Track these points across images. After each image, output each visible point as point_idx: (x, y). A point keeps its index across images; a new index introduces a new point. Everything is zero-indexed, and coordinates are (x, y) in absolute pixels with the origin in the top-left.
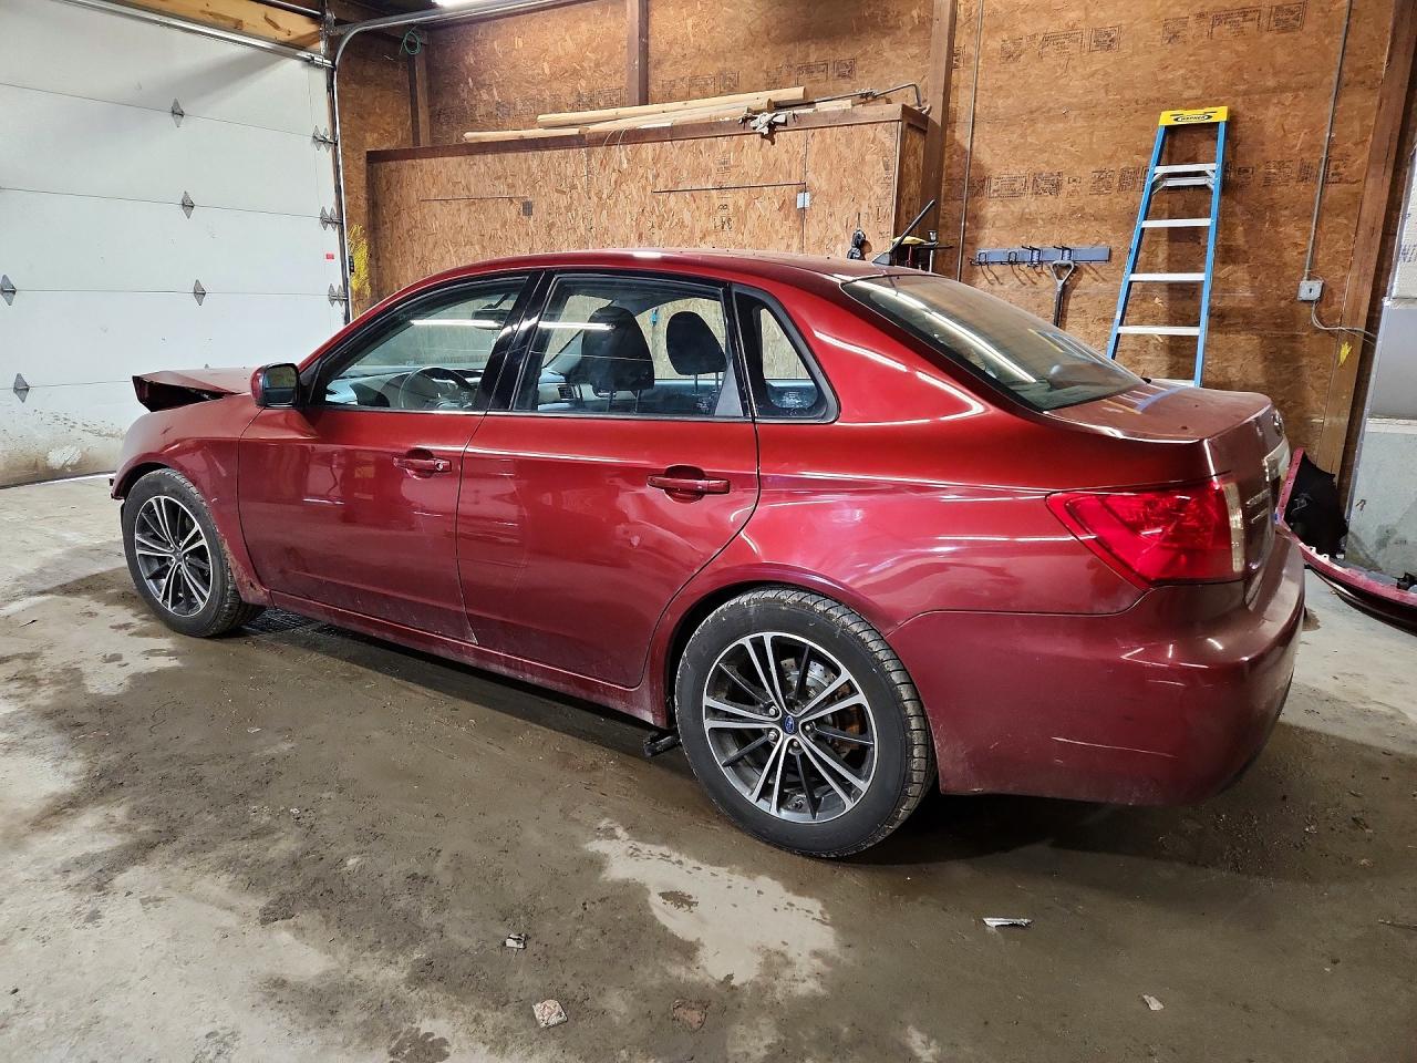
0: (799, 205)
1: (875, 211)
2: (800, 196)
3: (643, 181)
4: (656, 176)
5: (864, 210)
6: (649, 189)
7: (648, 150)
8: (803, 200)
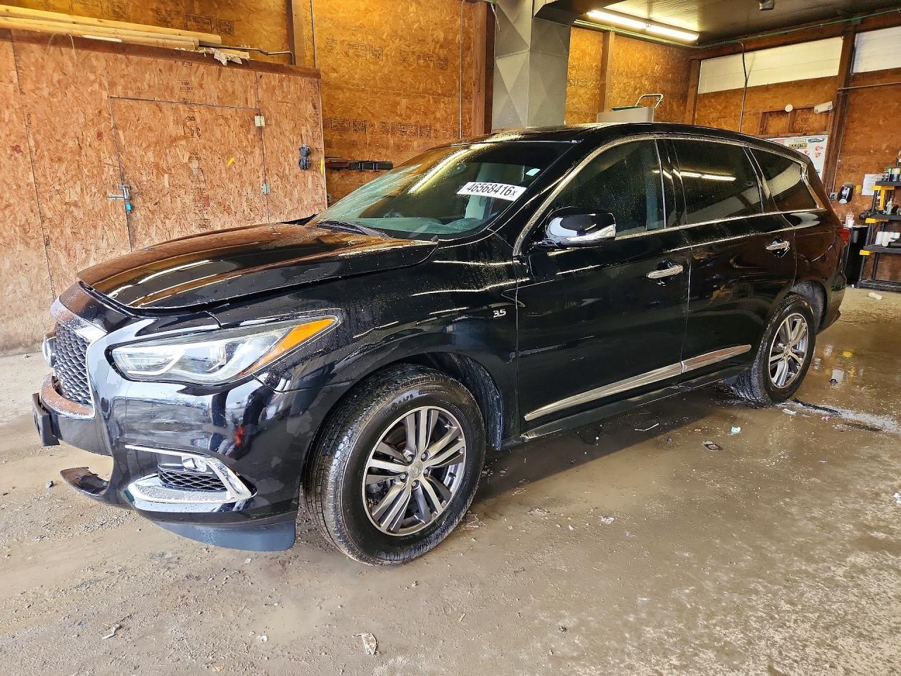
0: (258, 124)
1: (311, 134)
2: (257, 118)
3: (96, 86)
4: (112, 84)
5: (303, 132)
6: (105, 95)
7: (99, 60)
8: (259, 121)
